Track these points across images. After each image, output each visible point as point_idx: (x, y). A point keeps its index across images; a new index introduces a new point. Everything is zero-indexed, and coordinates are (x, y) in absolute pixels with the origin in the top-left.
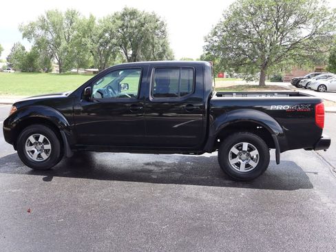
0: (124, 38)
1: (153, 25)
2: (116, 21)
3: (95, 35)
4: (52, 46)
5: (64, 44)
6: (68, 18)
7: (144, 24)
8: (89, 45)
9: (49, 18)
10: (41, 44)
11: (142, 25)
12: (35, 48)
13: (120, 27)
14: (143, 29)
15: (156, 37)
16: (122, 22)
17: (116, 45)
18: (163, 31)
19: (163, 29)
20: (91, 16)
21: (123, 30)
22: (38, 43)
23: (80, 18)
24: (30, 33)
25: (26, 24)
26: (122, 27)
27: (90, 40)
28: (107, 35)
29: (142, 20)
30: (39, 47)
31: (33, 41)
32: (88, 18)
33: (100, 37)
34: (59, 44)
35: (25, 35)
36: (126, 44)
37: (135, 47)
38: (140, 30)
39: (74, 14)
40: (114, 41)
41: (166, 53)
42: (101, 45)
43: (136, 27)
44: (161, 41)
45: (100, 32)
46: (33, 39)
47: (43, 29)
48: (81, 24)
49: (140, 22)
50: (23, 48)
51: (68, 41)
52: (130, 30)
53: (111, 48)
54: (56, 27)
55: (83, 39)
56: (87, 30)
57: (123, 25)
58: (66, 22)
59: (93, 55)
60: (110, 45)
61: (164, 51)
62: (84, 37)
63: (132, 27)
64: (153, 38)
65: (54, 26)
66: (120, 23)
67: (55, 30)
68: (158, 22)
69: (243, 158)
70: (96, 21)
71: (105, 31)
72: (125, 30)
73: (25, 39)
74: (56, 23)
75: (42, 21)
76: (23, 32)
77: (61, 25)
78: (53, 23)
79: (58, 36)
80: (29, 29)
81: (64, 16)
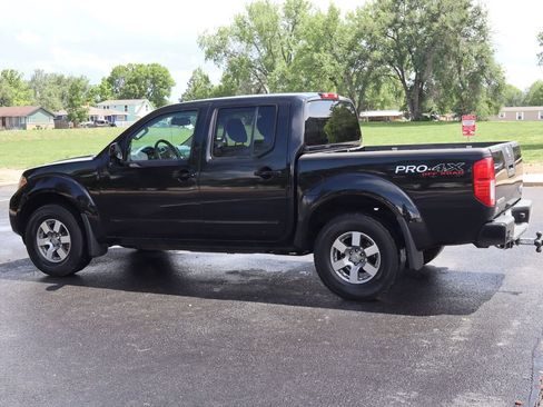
0: (397, 48)
1: (456, 17)
2: (382, 14)
3: (339, 45)
4: (258, 72)
5: (280, 66)
6: (288, 15)
7: (438, 15)
8: (327, 67)
9: (252, 19)
10: (238, 69)
11: (434, 18)
12: (228, 76)
13: (390, 26)
14: (436, 25)
15: (463, 41)
16: (393, 15)
17: (381, 62)
18: (480, 28)
19: (479, 22)
20: (332, 9)
21: (395, 30)
22: (232, 68)
23: (312, 13)
24: (218, 49)
25: (213, 32)
26: (394, 24)
27: (329, 56)
28: (364, 43)
29: (434, 8)
30: (236, 75)
31: (225, 64)
32: (325, 12)
33: (351, 48)
34: (271, 68)
35: (209, 55)
36: (401, 59)
37: (420, 65)
38: (429, 29)
39: (299, 6)
40: (377, 54)
41: (487, 74)
42: (351, 64)
43: (421, 24)
44: (475, 49)
45: (349, 38)
46: (225, 60)
47: (241, 40)
48: (312, 25)
49: (429, 11)
50: (207, 80)
51: (288, 60)
52: (409, 30)
53: (370, 69)
54: (265, 34)
55: (316, 56)
56: (323, 36)
57: (396, 21)
58: (283, 24)
59: (336, 85)
60: (368, 63)
61: (482, 69)
62: (318, 51)
63: (412, 24)
64: (457, 44)
65: (261, 34)
66: (388, 17)
67: (263, 41)
68: (469, 10)
69: (354, 260)
70: (342, 17)
71: (360, 36)
72: (400, 30)
73: (210, 62)
74: (265, 27)
75: (241, 24)
76: (206, 48)
77: (275, 29)
78: (259, 28)
79: (270, 52)
80: (217, 43)
81: (281, 12)
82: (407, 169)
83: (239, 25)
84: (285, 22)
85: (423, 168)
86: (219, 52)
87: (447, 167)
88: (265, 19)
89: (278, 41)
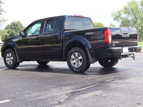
4: (132, 24)
6: (142, 5)
9: (129, 7)
22: (123, 23)
24: (118, 17)
34: (136, 22)
35: (115, 19)
46: (120, 21)
47: (126, 13)
54: (134, 11)
65: (132, 11)
67: (133, 14)
73: (115, 21)
74: (133, 9)
75: (126, 8)
76: (114, 17)
77: (137, 9)
78: (132, 9)
79: (135, 17)
80: (118, 15)
81: (139, 4)
82: (88, 33)
83: (125, 8)
84: (141, 7)
85: (92, 33)
86: (118, 18)
87: (98, 32)
88: (133, 6)
89: (138, 14)
